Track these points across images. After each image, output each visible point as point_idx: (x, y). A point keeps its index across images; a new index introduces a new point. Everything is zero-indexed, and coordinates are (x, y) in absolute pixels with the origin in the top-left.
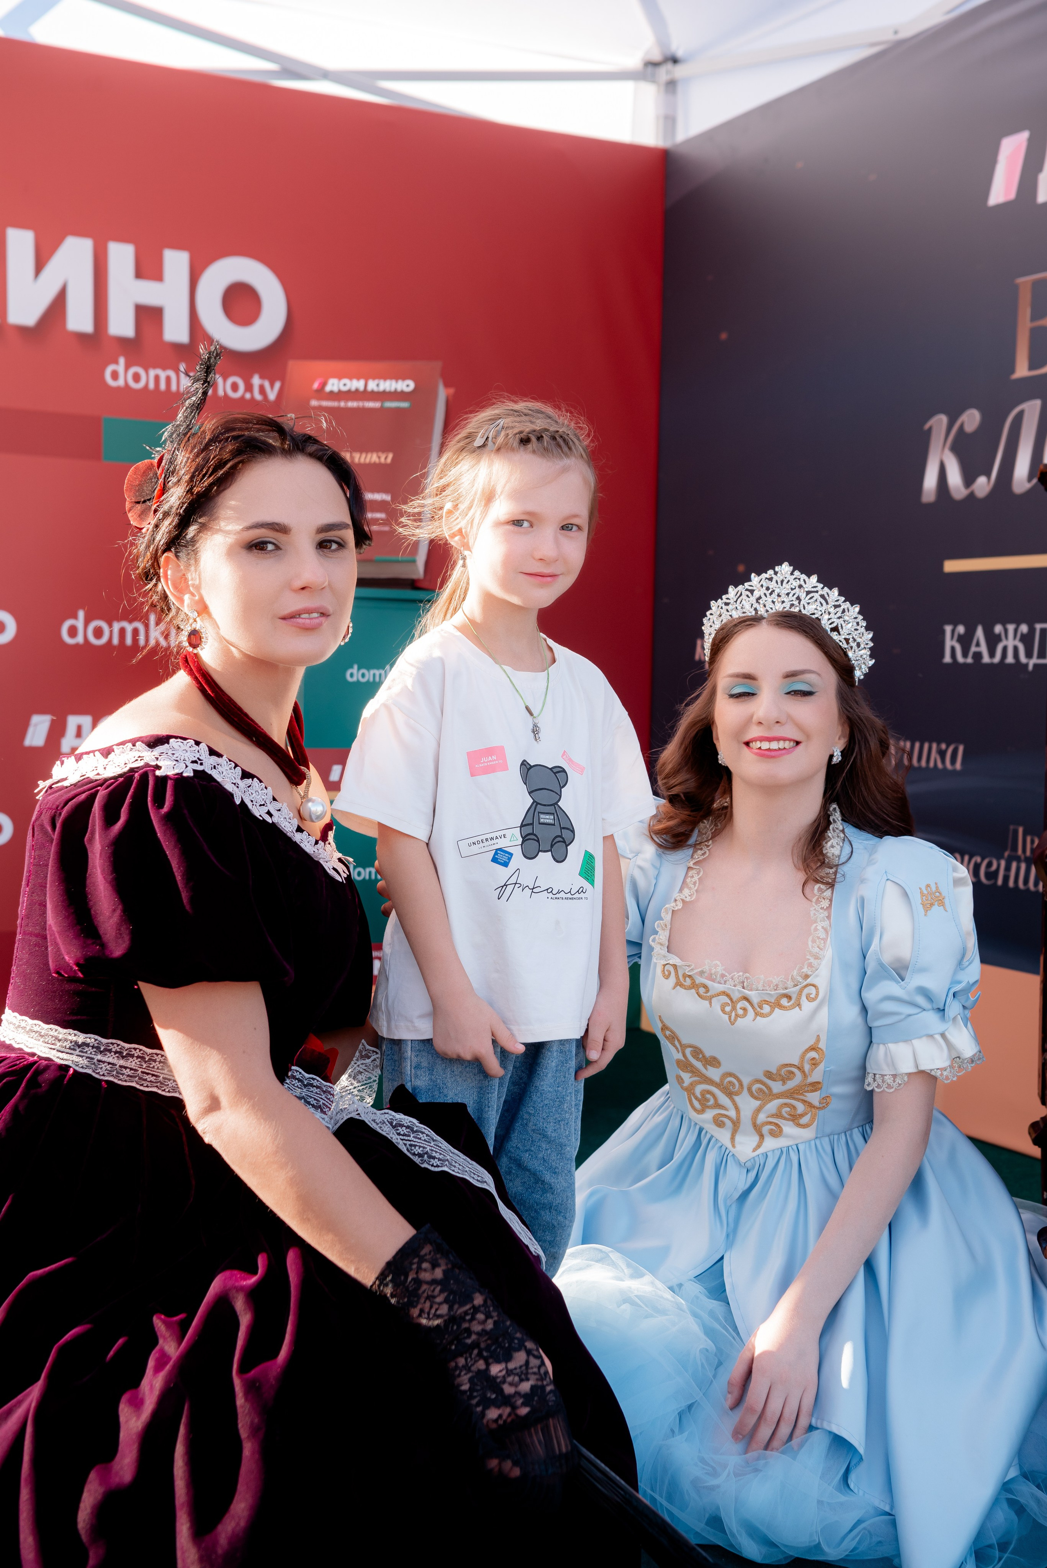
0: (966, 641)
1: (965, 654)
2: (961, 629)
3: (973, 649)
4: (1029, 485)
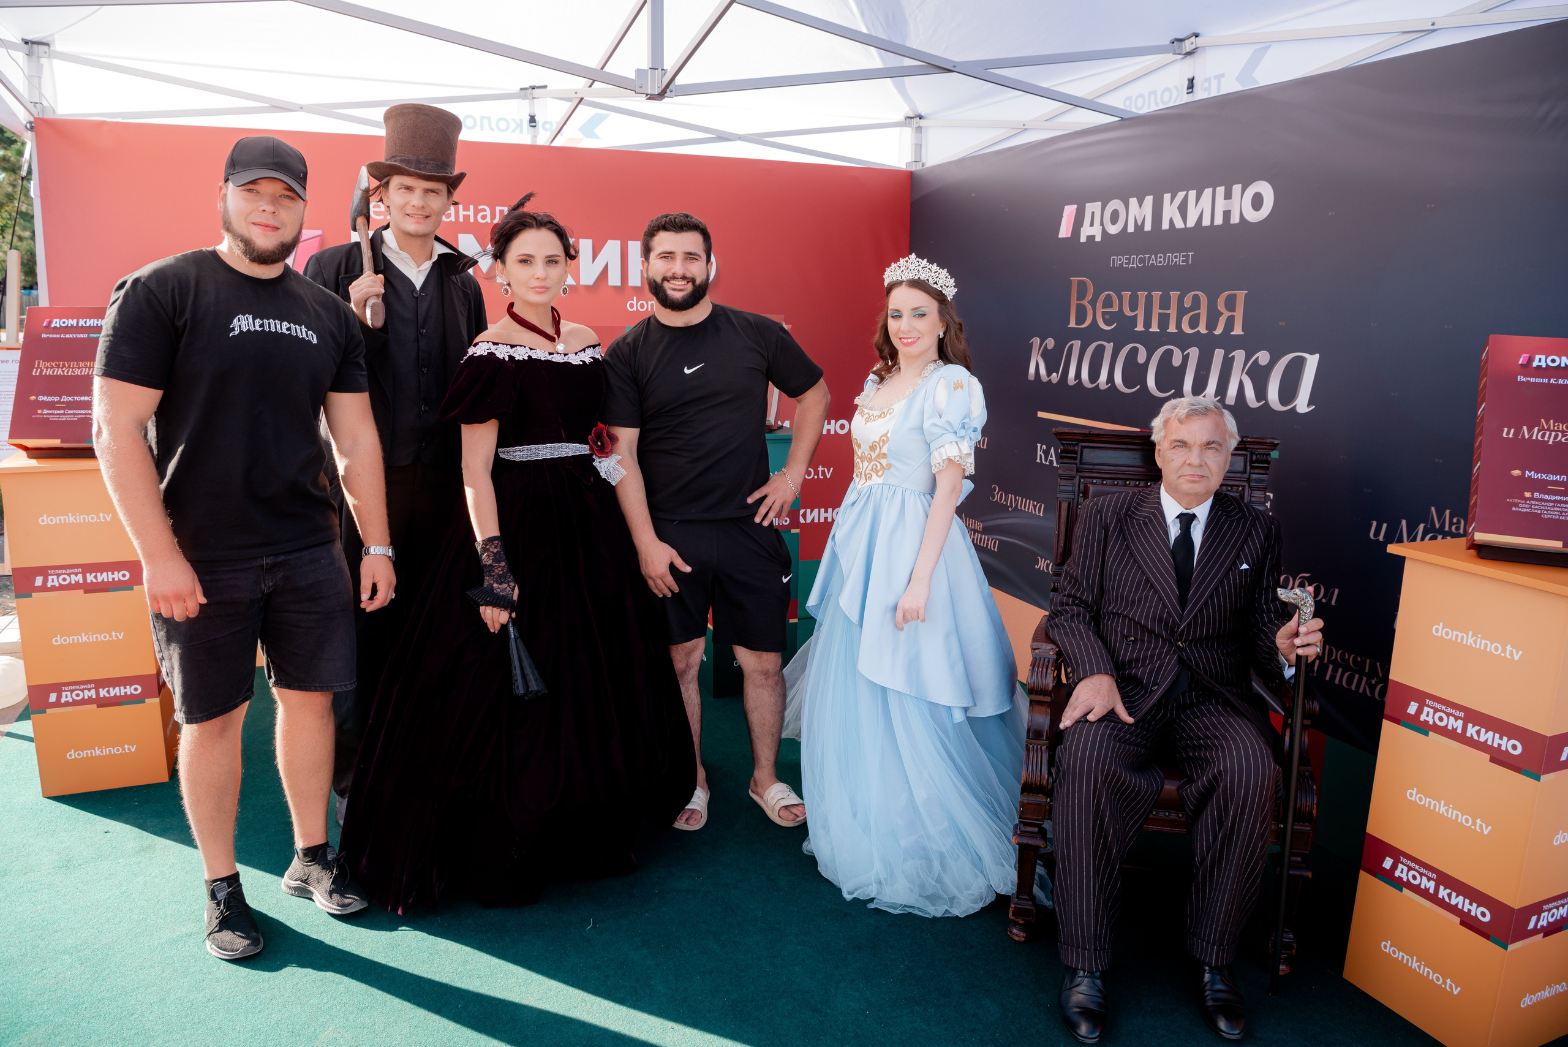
0: (1046, 453)
1: (1046, 461)
2: (1044, 447)
3: (1049, 458)
4: (1075, 382)
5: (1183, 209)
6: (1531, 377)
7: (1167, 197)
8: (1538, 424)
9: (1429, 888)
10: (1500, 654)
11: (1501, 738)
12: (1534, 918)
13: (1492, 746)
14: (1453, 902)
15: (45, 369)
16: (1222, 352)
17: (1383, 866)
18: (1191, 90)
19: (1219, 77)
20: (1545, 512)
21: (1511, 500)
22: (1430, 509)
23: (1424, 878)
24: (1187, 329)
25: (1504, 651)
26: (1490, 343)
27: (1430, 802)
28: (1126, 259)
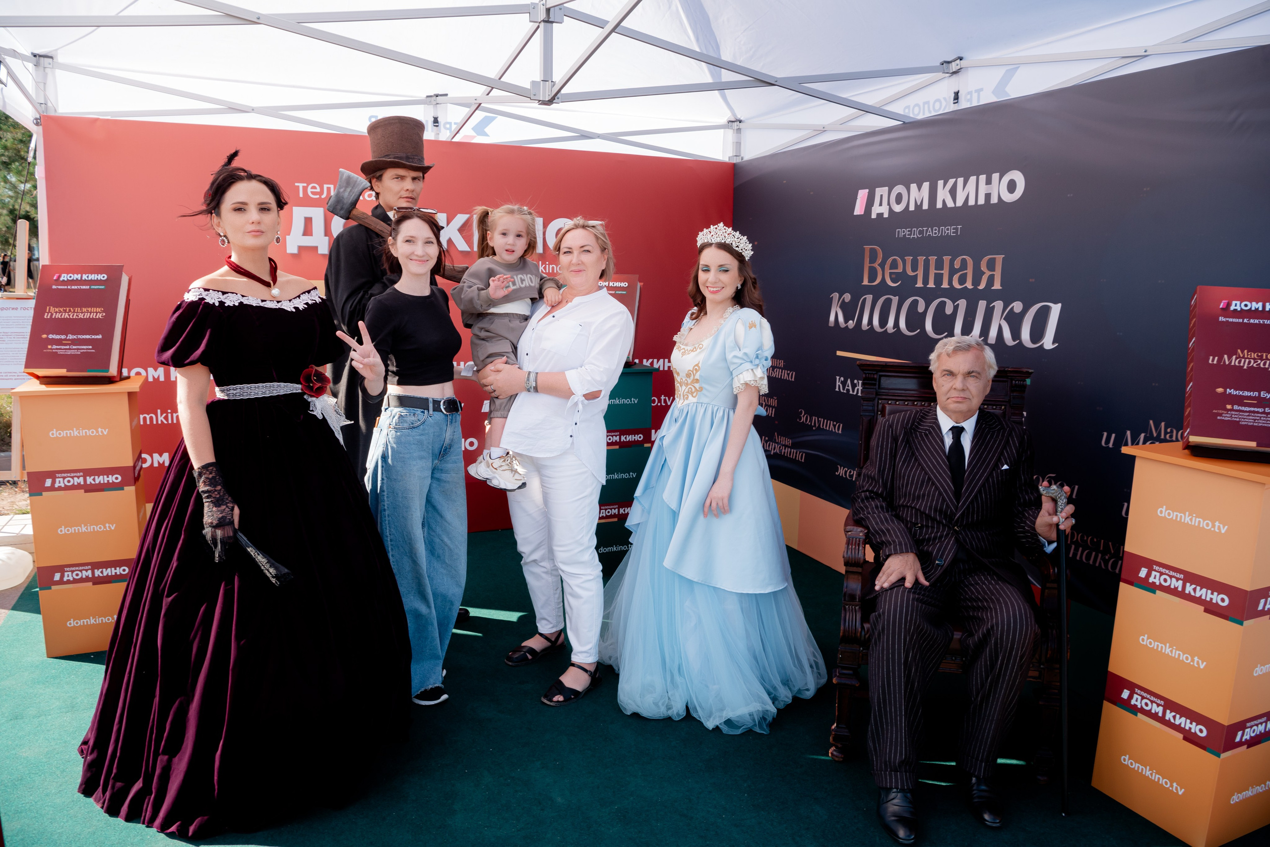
0: (844, 383)
1: (844, 389)
2: (842, 379)
3: (846, 387)
4: (868, 328)
5: (953, 192)
6: (1229, 318)
7: (941, 183)
8: (1236, 353)
9: (1158, 712)
10: (1210, 529)
11: (1212, 594)
12: (1240, 733)
13: (1205, 600)
14: (1177, 722)
15: (55, 313)
16: (985, 302)
17: (1122, 696)
18: (956, 101)
19: (979, 91)
20: (1243, 420)
21: (1216, 411)
22: (1149, 422)
23: (1154, 705)
24: (957, 285)
25: (1214, 526)
26: (1198, 292)
27: (1158, 645)
28: (909, 231)
